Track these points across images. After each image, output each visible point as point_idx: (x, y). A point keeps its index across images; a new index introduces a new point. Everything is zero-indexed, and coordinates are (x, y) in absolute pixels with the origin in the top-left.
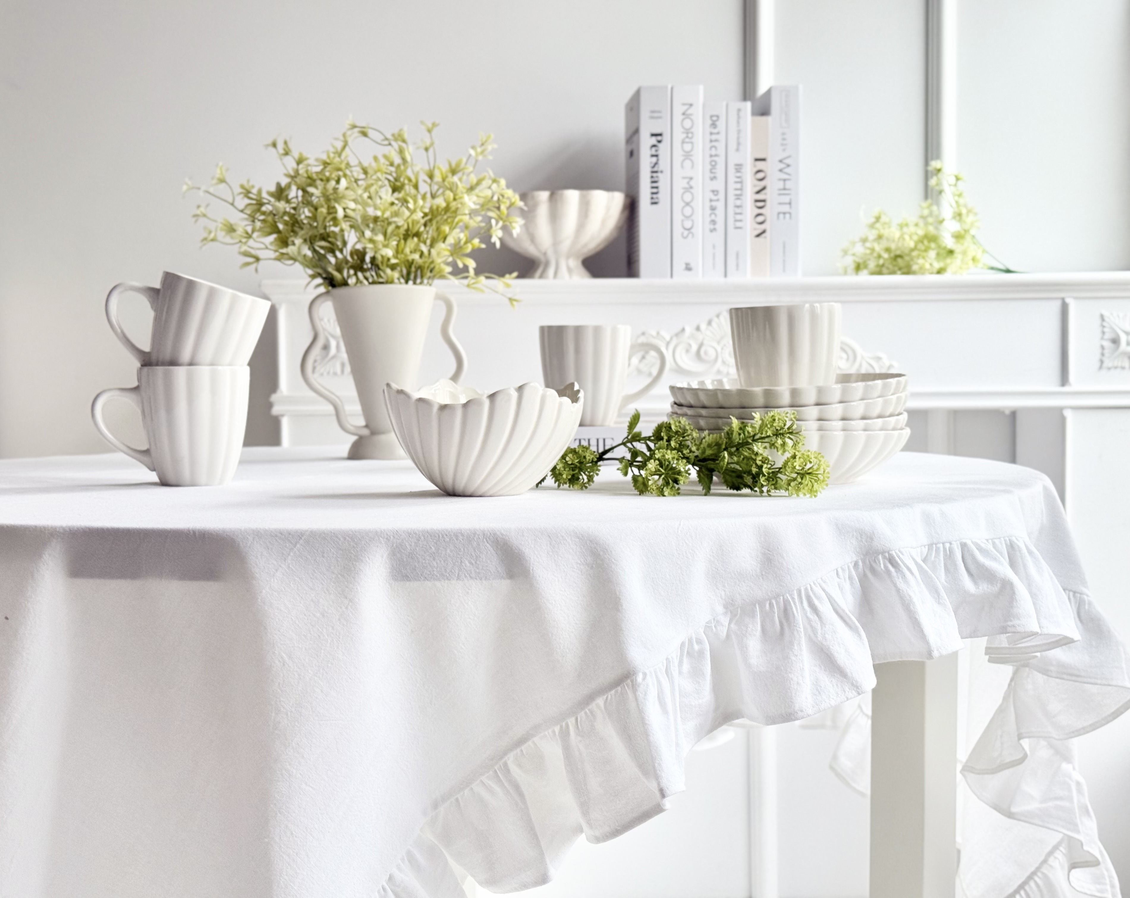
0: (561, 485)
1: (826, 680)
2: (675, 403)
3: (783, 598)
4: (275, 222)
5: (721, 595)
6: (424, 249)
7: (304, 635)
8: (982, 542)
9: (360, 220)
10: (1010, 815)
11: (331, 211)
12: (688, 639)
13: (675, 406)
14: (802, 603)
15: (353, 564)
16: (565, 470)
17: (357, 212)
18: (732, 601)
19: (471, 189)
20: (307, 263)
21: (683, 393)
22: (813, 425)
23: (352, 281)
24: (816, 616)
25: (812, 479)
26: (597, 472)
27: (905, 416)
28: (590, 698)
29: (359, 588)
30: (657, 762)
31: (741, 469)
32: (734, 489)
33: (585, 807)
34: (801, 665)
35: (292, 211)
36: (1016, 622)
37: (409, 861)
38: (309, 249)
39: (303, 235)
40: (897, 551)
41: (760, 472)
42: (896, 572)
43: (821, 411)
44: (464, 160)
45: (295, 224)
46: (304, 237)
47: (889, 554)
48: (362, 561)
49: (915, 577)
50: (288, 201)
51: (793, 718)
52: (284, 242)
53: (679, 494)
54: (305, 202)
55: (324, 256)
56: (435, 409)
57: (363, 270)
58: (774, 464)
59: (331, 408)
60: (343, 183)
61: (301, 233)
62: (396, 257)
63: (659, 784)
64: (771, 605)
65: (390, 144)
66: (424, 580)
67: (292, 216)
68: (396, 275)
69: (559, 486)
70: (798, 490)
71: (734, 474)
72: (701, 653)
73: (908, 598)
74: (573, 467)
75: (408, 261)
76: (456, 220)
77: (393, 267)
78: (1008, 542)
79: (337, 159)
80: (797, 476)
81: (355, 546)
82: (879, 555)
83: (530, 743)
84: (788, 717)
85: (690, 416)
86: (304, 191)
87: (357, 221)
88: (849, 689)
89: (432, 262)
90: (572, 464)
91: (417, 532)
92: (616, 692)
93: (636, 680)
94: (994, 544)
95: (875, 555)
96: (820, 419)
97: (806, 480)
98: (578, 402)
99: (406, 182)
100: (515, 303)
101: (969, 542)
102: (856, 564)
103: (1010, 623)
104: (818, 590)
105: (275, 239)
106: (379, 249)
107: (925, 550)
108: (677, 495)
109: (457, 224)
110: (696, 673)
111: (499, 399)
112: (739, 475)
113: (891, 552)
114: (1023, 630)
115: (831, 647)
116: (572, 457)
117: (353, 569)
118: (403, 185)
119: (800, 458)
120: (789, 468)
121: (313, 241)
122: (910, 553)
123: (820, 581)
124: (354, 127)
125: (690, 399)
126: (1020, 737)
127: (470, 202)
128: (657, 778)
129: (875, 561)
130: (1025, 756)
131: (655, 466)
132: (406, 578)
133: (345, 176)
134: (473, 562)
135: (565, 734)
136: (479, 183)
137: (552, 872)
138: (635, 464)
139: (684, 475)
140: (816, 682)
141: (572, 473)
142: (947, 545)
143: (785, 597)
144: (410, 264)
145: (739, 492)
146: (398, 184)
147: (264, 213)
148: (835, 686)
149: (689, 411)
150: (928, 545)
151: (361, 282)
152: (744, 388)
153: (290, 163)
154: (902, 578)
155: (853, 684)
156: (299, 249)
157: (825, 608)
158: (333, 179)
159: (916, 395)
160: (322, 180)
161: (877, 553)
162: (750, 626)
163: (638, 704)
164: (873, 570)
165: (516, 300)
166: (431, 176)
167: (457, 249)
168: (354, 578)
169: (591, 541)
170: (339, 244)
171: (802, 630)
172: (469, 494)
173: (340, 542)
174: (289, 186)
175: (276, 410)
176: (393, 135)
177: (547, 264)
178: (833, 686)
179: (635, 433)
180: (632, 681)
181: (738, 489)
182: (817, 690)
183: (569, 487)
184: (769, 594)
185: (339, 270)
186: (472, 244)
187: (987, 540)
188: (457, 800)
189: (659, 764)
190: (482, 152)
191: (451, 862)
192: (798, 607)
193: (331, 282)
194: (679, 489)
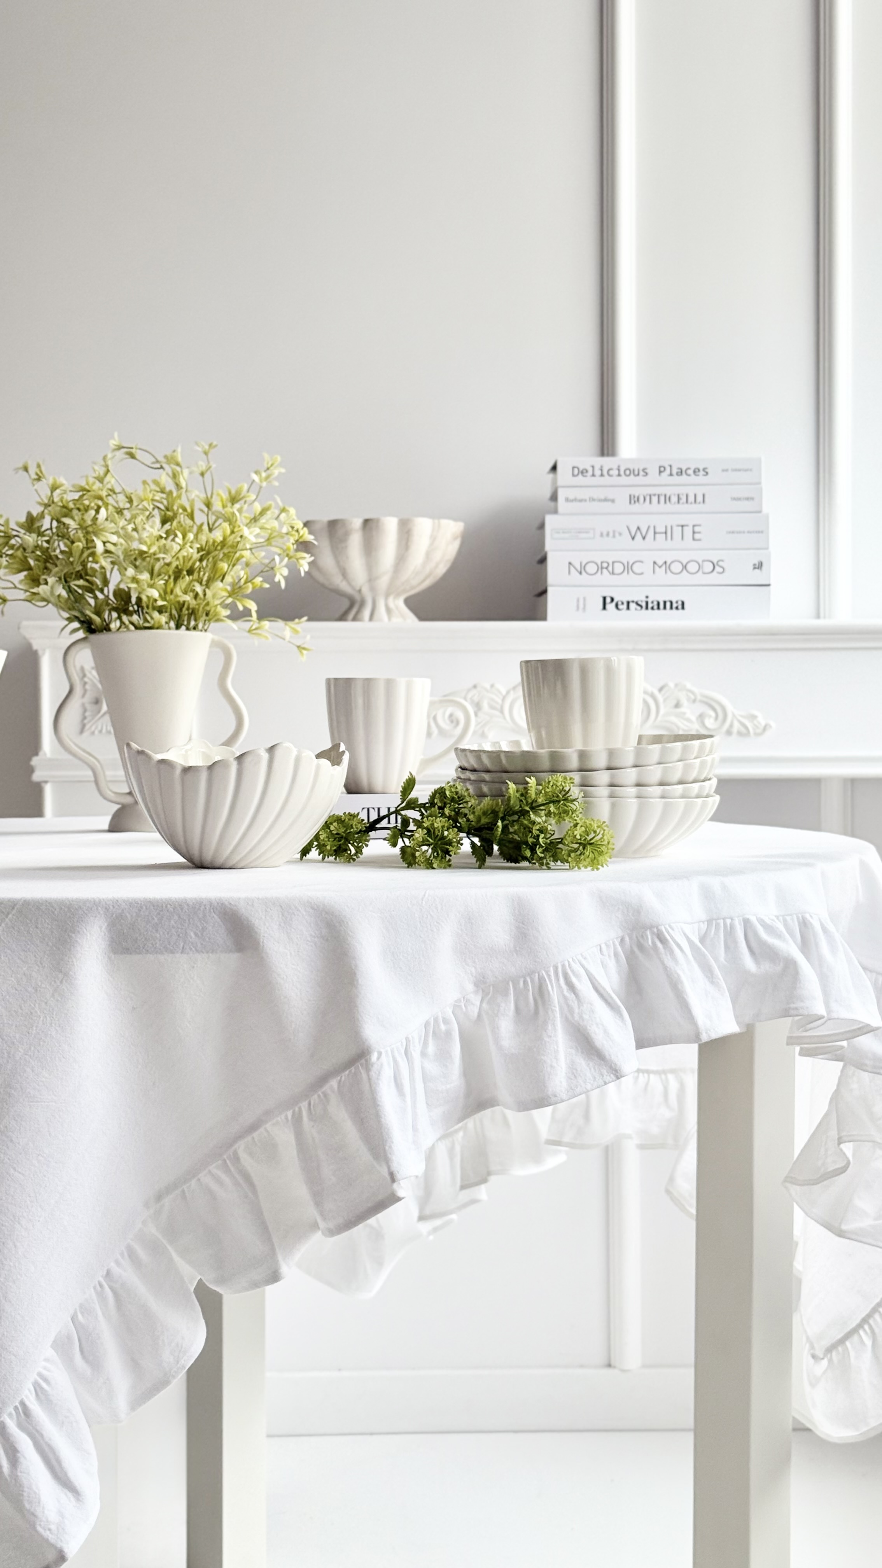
0: (326, 857)
1: (582, 1063)
2: (460, 767)
3: (539, 975)
4: (26, 557)
5: (471, 971)
6: (199, 589)
7: (15, 1011)
8: (769, 918)
9: (122, 557)
10: (841, 1234)
11: (90, 545)
12: (434, 1019)
13: (459, 769)
14: (558, 980)
15: (68, 935)
16: (329, 841)
17: (119, 547)
18: (484, 978)
19: (255, 520)
20: (59, 603)
21: (466, 756)
22: (604, 791)
23: (114, 625)
24: (573, 995)
25: (595, 850)
26: (366, 843)
27: (714, 782)
28: (323, 1080)
29: (74, 960)
30: (388, 1145)
31: (519, 839)
32: (511, 862)
33: (318, 1197)
34: (556, 1047)
35: (45, 545)
36: (798, 1004)
37: (130, 1256)
38: (64, 588)
39: (57, 573)
40: (667, 926)
41: (537, 843)
42: (664, 948)
43: (612, 776)
44: (246, 487)
45: (47, 560)
46: (59, 575)
47: (658, 930)
48: (79, 932)
49: (685, 954)
50: (41, 534)
51: (546, 1103)
52: (35, 581)
53: (450, 866)
54: (60, 534)
55: (82, 596)
56: (178, 771)
57: (129, 614)
58: (554, 834)
59: (90, 773)
60: (103, 513)
61: (56, 570)
62: (164, 599)
63: (389, 1167)
64: (525, 982)
65: (162, 467)
66: (146, 954)
67: (45, 551)
68: (163, 619)
69: (323, 858)
70: (578, 862)
71: (511, 846)
72: (448, 1034)
73: (676, 975)
74: (338, 837)
75: (179, 602)
76: (237, 555)
77: (161, 610)
78: (801, 918)
79: (98, 485)
80: (579, 847)
81: (72, 916)
82: (646, 930)
83: (262, 1130)
84: (542, 1102)
85: (473, 781)
86: (58, 521)
87: (119, 557)
88: (608, 1073)
89: (208, 604)
90: (338, 834)
91: (139, 902)
92: (350, 1072)
93: (370, 1059)
94: (785, 921)
95: (643, 930)
96: (612, 785)
97: (587, 851)
98: (341, 764)
99: (181, 511)
100: (305, 652)
101: (753, 919)
102: (622, 940)
103: (792, 1006)
104: (577, 967)
105: (25, 576)
106: (144, 590)
107: (704, 927)
108: (448, 867)
109: (238, 560)
110: (443, 1056)
111: (248, 760)
112: (518, 846)
113: (660, 927)
114: (807, 1014)
115: (589, 1028)
116: (336, 826)
117: (69, 940)
118: (175, 515)
119: (581, 826)
120: (569, 837)
121: (68, 579)
122: (682, 929)
123: (580, 957)
124: (120, 448)
125: (473, 762)
126: (840, 1141)
127: (251, 534)
128: (387, 1161)
129: (642, 936)
130: (849, 1163)
131: (422, 835)
132: (127, 951)
133: (106, 505)
134: (199, 934)
135: (297, 1120)
136: (263, 512)
137: (284, 1269)
138: (406, 833)
139: (454, 846)
140: (572, 1065)
141: (336, 843)
142: (728, 921)
143: (541, 975)
144: (181, 606)
145: (518, 865)
146: (170, 513)
147: (12, 547)
148: (592, 1069)
149: (473, 776)
150: (708, 921)
151: (127, 627)
152: (535, 750)
153: (43, 489)
154: (670, 954)
155: (611, 1067)
156: (52, 588)
157: (584, 987)
158: (92, 508)
159: (724, 760)
160: (79, 509)
161: (645, 927)
162: (503, 1005)
163: (370, 1085)
164: (641, 947)
165: (304, 649)
166: (208, 505)
167: (236, 590)
168: (70, 950)
169: (327, 913)
170: (98, 582)
171: (557, 1009)
172: (218, 866)
173: (56, 912)
174: (42, 516)
175: (36, 777)
176: (166, 457)
177: (363, 603)
178: (590, 1069)
179: (411, 799)
180: (366, 1061)
181: (517, 861)
182: (573, 1073)
183: (335, 859)
184: (524, 971)
185: (98, 613)
186: (253, 584)
187: (777, 917)
188: (183, 1191)
189: (390, 1147)
190: (267, 477)
191: (177, 1258)
192: (554, 985)
193: (90, 628)
194: (450, 861)
